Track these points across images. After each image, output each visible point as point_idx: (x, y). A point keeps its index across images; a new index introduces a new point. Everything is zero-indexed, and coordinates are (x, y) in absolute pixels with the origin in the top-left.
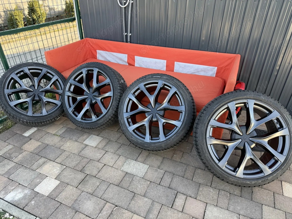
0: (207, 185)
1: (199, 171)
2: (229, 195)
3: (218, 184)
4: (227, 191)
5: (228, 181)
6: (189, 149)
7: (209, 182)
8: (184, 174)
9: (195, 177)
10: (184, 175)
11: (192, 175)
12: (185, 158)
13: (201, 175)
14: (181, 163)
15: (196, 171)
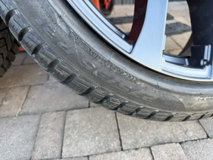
0: (109, 152)
1: (76, 116)
2: (182, 152)
3: (137, 129)
4: (168, 140)
5: (189, 113)
6: (42, 75)
7: (112, 135)
8: (31, 148)
9: (67, 141)
10: (34, 149)
11: (58, 136)
12: (34, 99)
13: (83, 127)
14: (24, 114)
15: (68, 120)
